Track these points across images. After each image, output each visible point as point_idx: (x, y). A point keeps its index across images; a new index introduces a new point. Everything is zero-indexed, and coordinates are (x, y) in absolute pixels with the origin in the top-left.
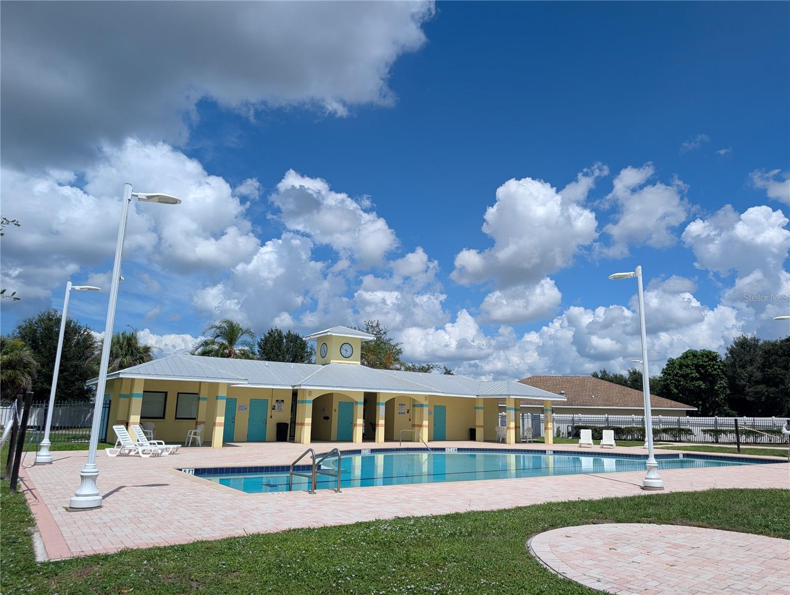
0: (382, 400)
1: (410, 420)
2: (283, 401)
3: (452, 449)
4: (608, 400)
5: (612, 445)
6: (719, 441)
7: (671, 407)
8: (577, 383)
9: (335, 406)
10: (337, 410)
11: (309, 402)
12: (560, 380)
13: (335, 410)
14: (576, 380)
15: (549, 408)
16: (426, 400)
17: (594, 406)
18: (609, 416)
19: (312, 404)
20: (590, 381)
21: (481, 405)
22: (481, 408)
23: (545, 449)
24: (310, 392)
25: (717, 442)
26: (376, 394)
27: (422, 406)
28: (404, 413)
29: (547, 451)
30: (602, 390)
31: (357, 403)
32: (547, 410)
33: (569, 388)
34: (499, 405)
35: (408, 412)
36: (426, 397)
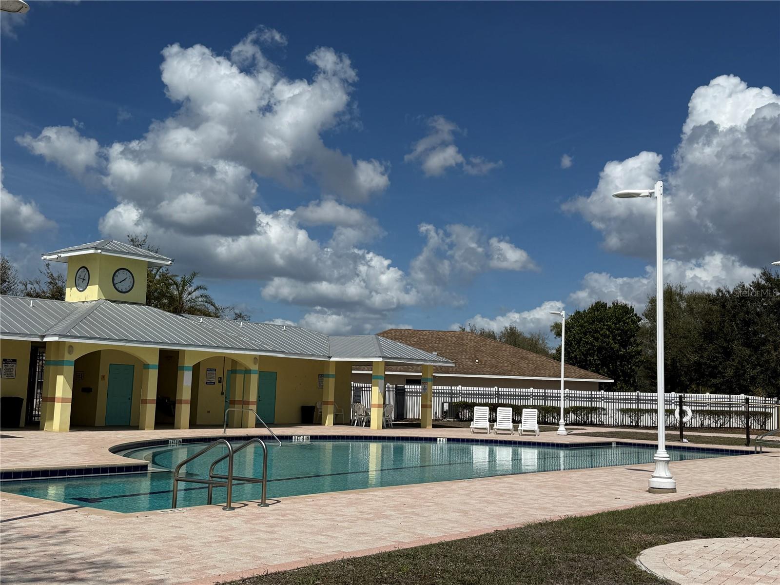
0: (189, 362)
1: (222, 394)
2: (15, 361)
3: (302, 437)
4: (496, 367)
5: (533, 431)
6: (639, 425)
7: (581, 378)
8: (453, 342)
9: (104, 370)
10: (107, 378)
11: (69, 363)
12: (428, 336)
13: (103, 377)
14: (452, 337)
15: (429, 377)
16: (255, 363)
17: (479, 374)
18: (500, 389)
19: (73, 367)
20: (471, 339)
21: (332, 371)
22: (332, 376)
23: (435, 437)
24: (71, 347)
25: (637, 426)
26: (177, 352)
27: (248, 372)
28: (214, 383)
29: (438, 439)
30: (488, 351)
31: (146, 366)
32: (427, 379)
33: (442, 348)
34: (353, 372)
35: (220, 382)
36: (255, 358)
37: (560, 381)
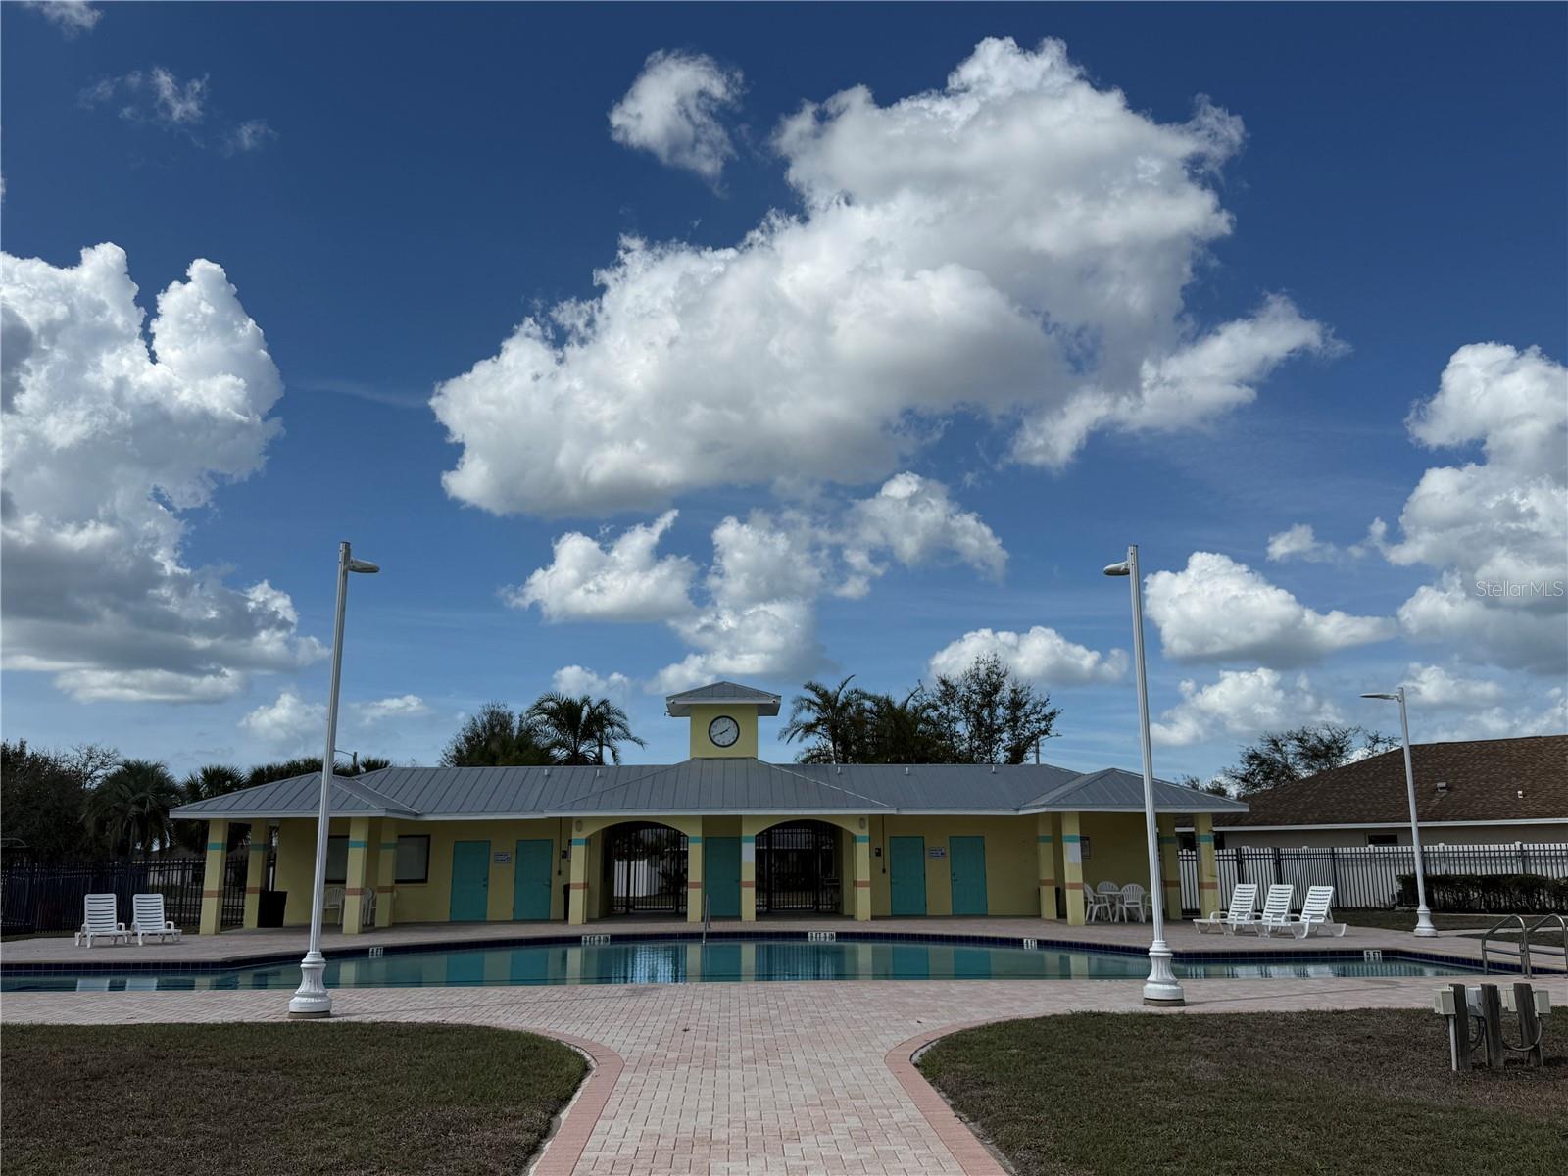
4: (1557, 802)
11: (578, 841)
18: (1525, 847)
24: (579, 822)
29: (1025, 941)
37: (1411, 828)
